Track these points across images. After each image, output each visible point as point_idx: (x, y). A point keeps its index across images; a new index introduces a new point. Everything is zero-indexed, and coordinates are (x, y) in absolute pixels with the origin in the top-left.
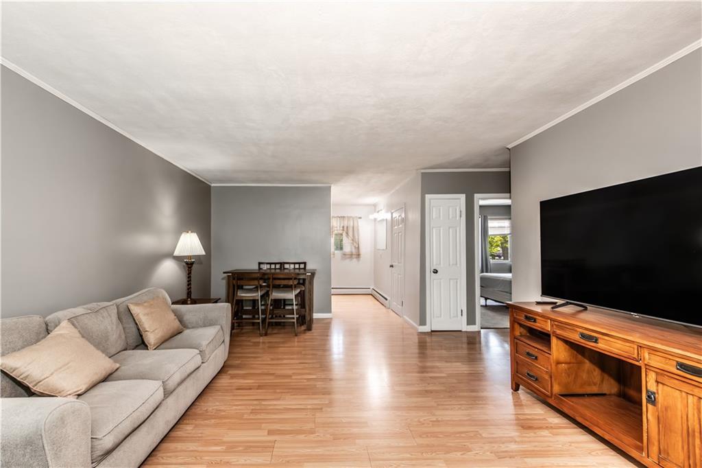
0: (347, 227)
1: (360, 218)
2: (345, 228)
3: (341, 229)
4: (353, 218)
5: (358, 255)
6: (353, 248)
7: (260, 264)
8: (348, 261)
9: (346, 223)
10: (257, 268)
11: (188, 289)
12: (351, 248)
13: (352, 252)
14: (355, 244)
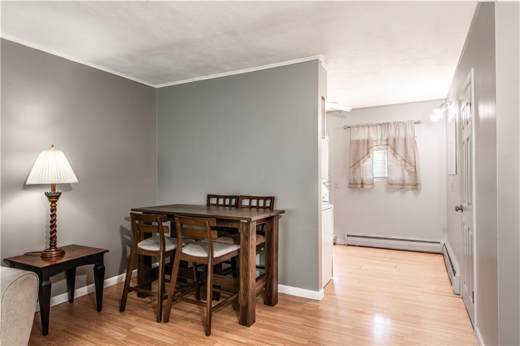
0: (394, 140)
1: (418, 123)
2: (391, 143)
3: (385, 143)
4: (404, 124)
5: (416, 186)
6: (406, 173)
7: (209, 197)
8: (397, 194)
9: (392, 133)
10: (203, 202)
11: (51, 233)
12: (403, 174)
13: (403, 180)
14: (409, 167)
